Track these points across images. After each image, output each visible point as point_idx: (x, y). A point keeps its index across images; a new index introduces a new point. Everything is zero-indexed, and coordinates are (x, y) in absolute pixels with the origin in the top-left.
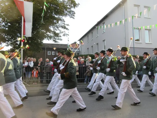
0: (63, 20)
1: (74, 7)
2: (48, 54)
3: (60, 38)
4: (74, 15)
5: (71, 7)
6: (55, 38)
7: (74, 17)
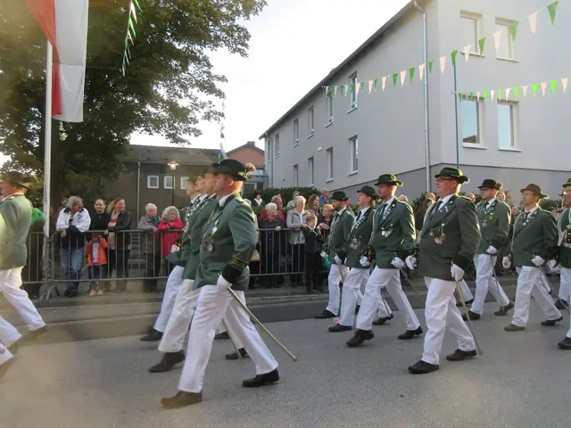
0: (205, 59)
1: (247, 15)
2: (149, 187)
3: (192, 126)
4: (247, 42)
5: (233, 13)
6: (176, 124)
7: (245, 49)
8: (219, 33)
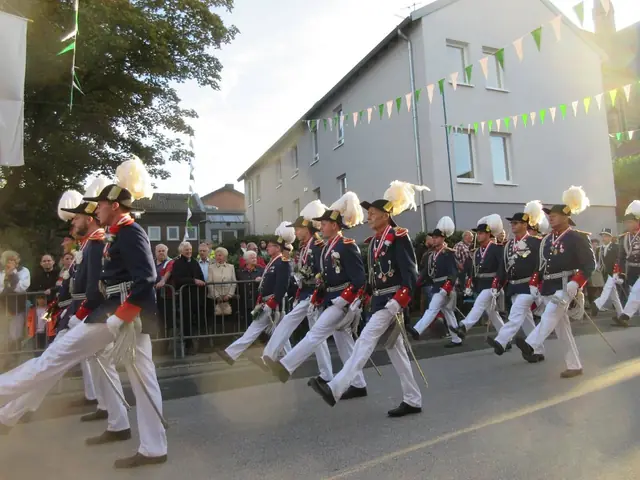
0: (172, 92)
1: (217, 43)
3: (158, 167)
4: (219, 73)
5: (202, 41)
7: (217, 81)
8: (186, 63)
